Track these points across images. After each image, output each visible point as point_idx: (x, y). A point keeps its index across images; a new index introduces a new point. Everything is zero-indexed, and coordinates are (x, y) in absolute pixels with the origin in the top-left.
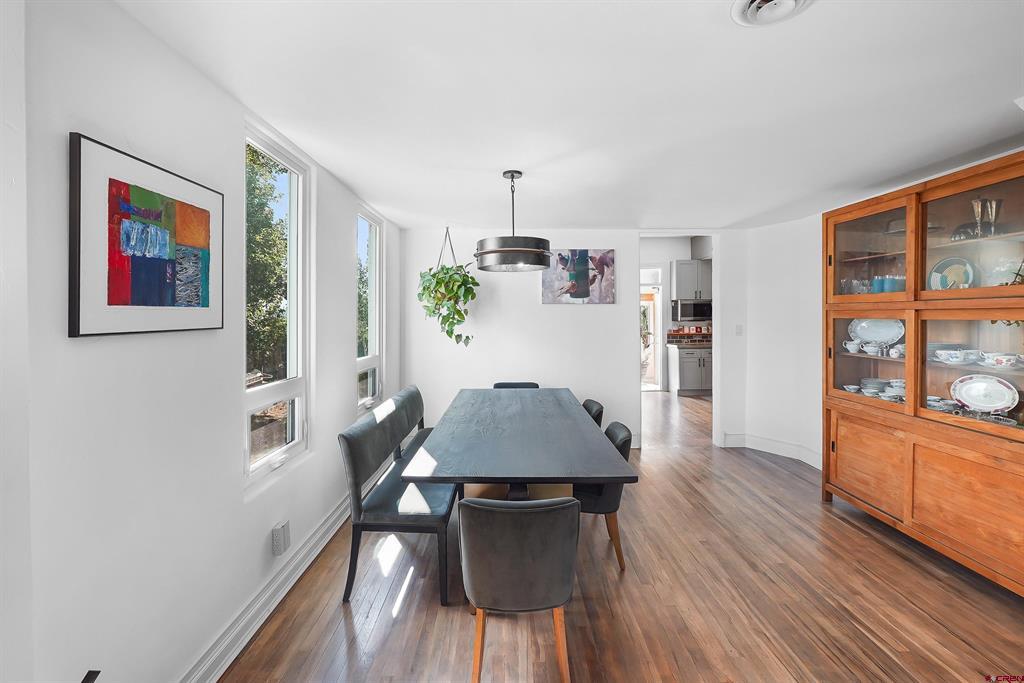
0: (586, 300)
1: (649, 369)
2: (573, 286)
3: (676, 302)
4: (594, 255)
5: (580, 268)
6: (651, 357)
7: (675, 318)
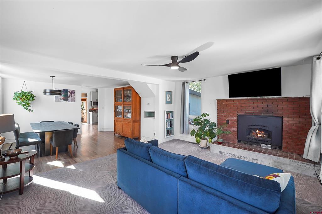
0: (67, 101)
1: (85, 119)
2: (64, 98)
3: (92, 102)
4: (70, 91)
5: (66, 94)
6: (85, 116)
7: (91, 106)
